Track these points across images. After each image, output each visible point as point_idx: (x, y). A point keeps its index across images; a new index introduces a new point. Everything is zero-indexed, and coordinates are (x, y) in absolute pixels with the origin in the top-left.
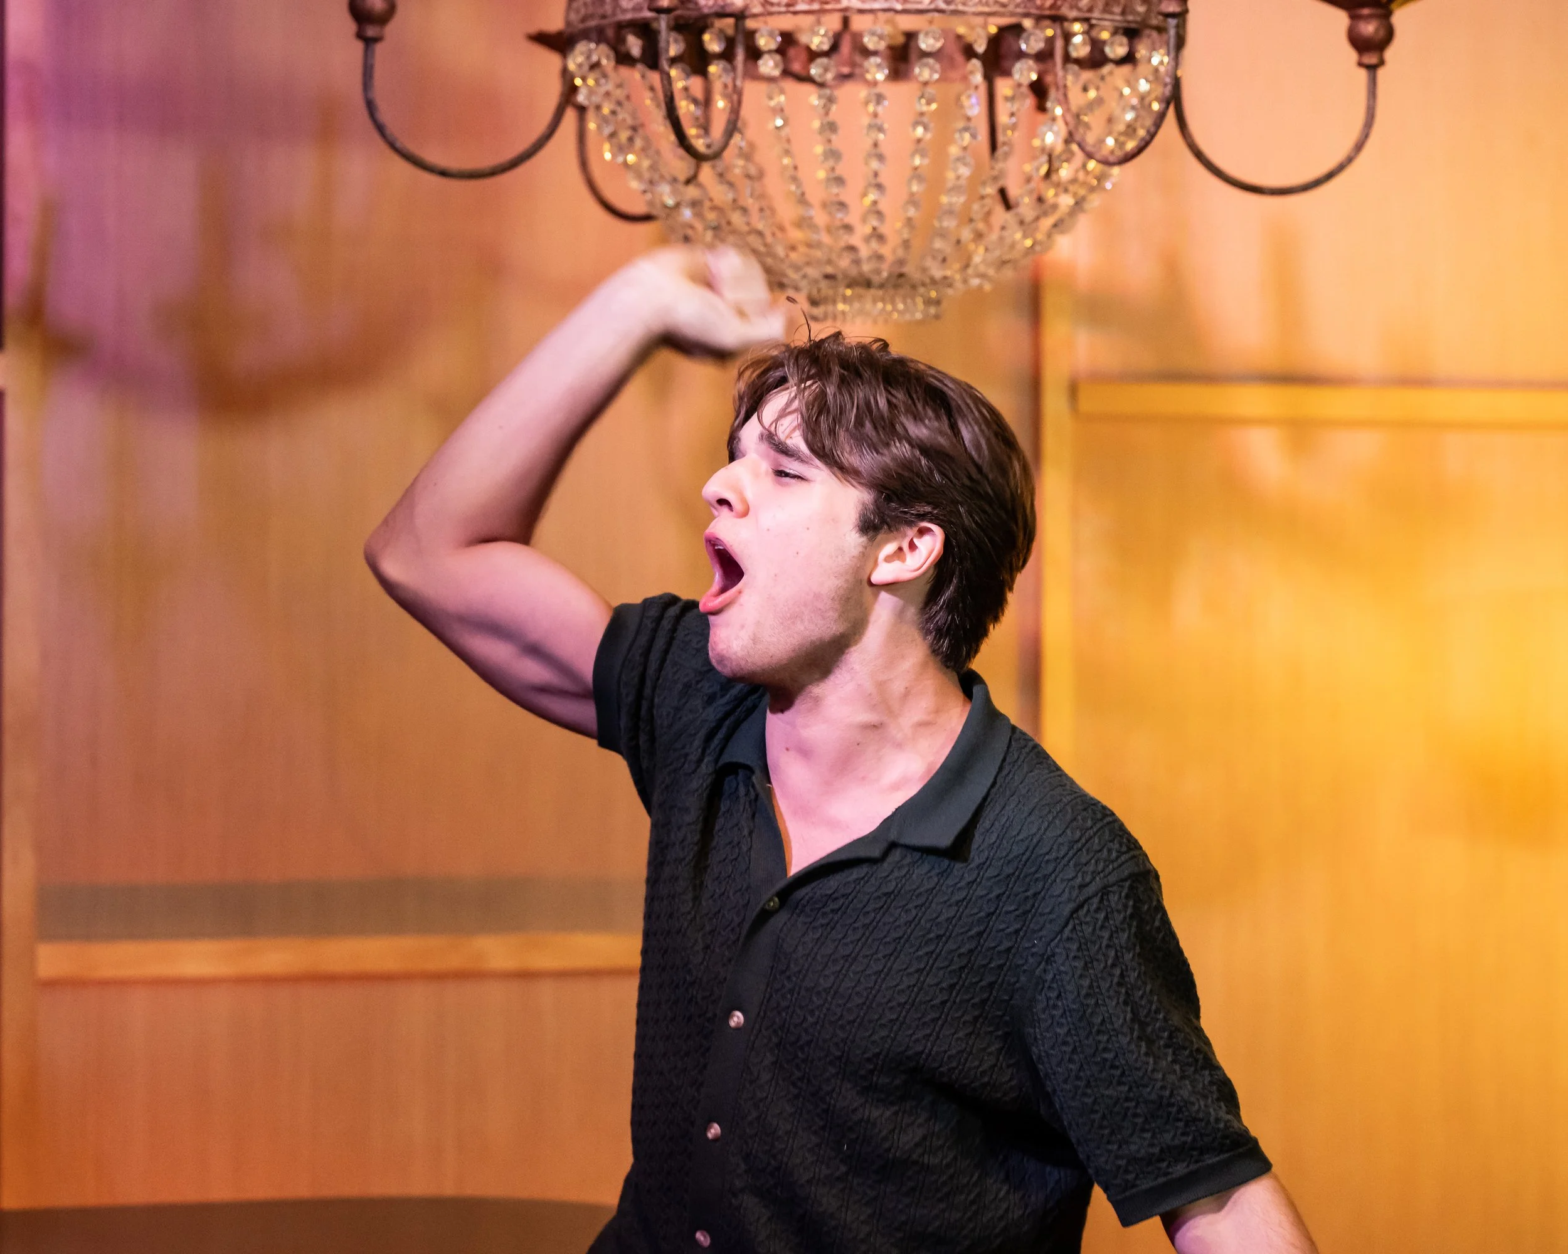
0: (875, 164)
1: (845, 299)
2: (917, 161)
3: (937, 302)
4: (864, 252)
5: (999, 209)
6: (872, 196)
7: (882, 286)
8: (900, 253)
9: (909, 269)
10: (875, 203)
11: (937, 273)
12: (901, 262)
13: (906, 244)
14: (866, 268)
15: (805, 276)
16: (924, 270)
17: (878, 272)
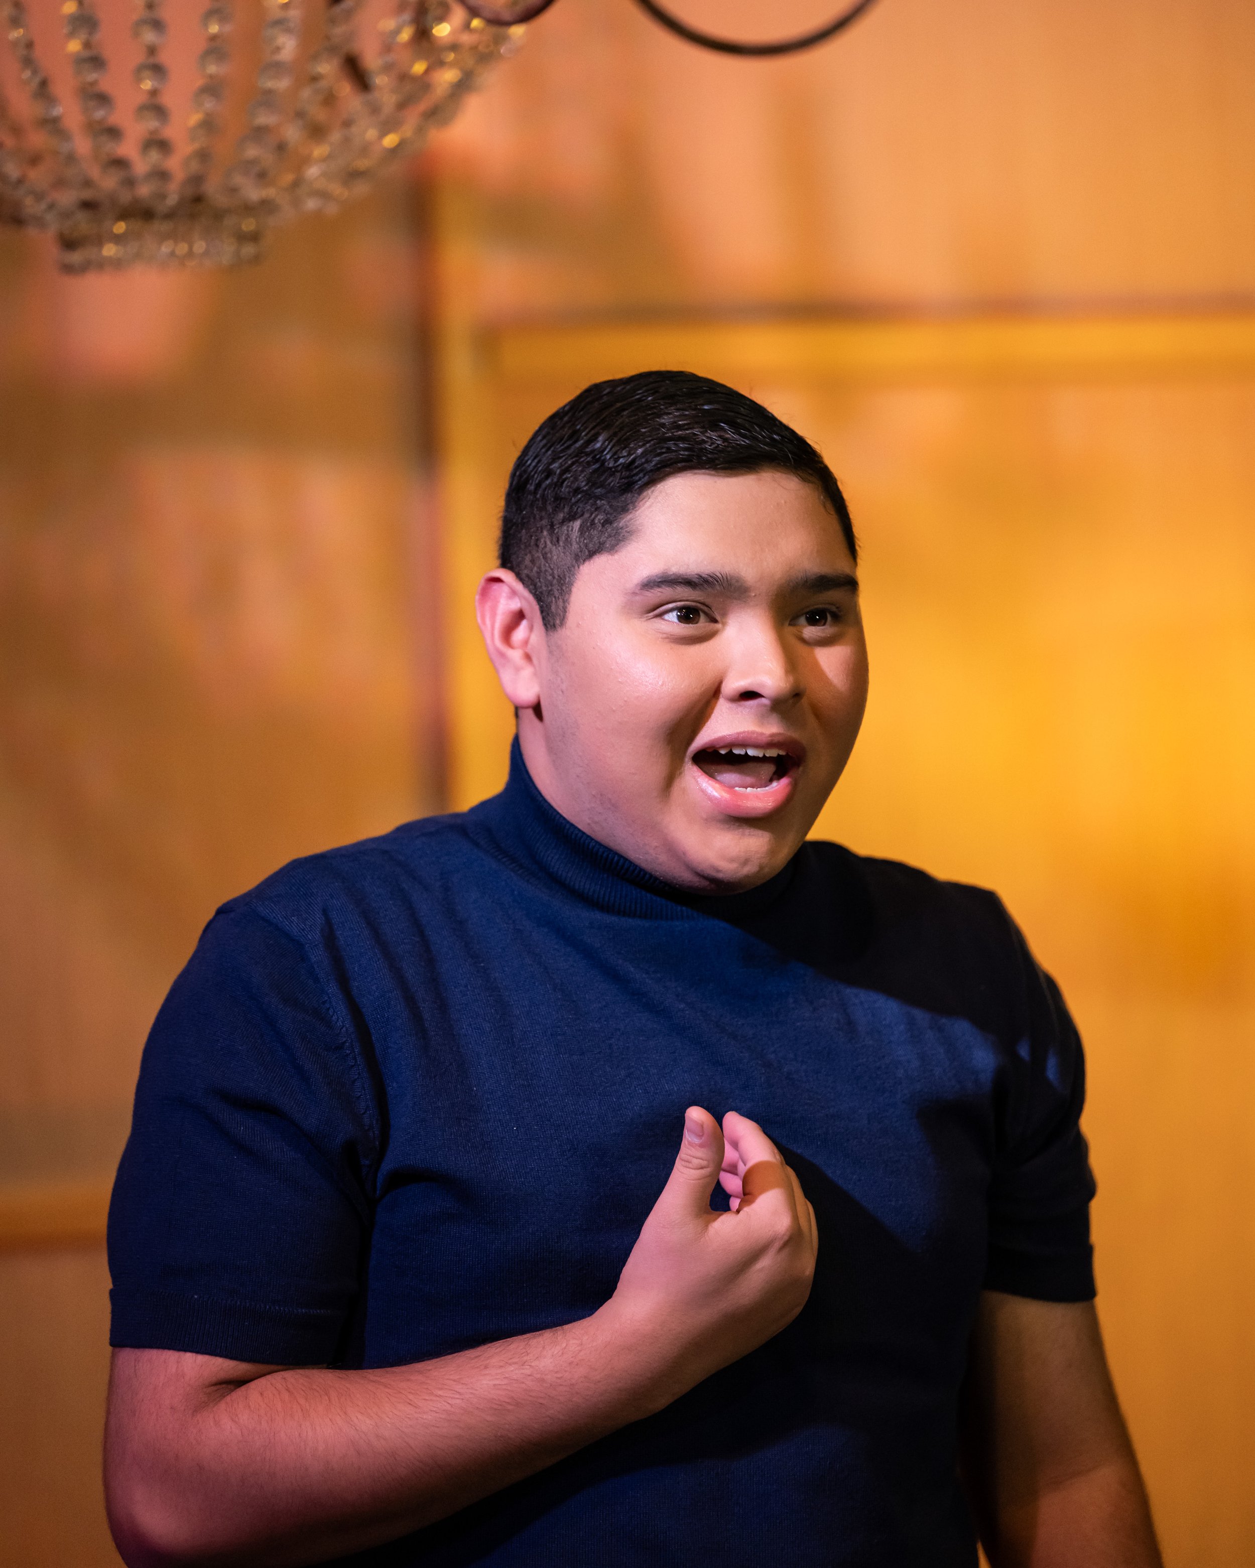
0: (149, 36)
1: (118, 239)
2: (214, 29)
3: (254, 237)
4: (141, 166)
5: (346, 89)
6: (147, 85)
7: (170, 215)
8: (195, 166)
9: (212, 188)
10: (154, 93)
11: (253, 193)
12: (197, 180)
13: (203, 156)
14: (144, 191)
15: (51, 207)
16: (234, 190)
17: (163, 196)
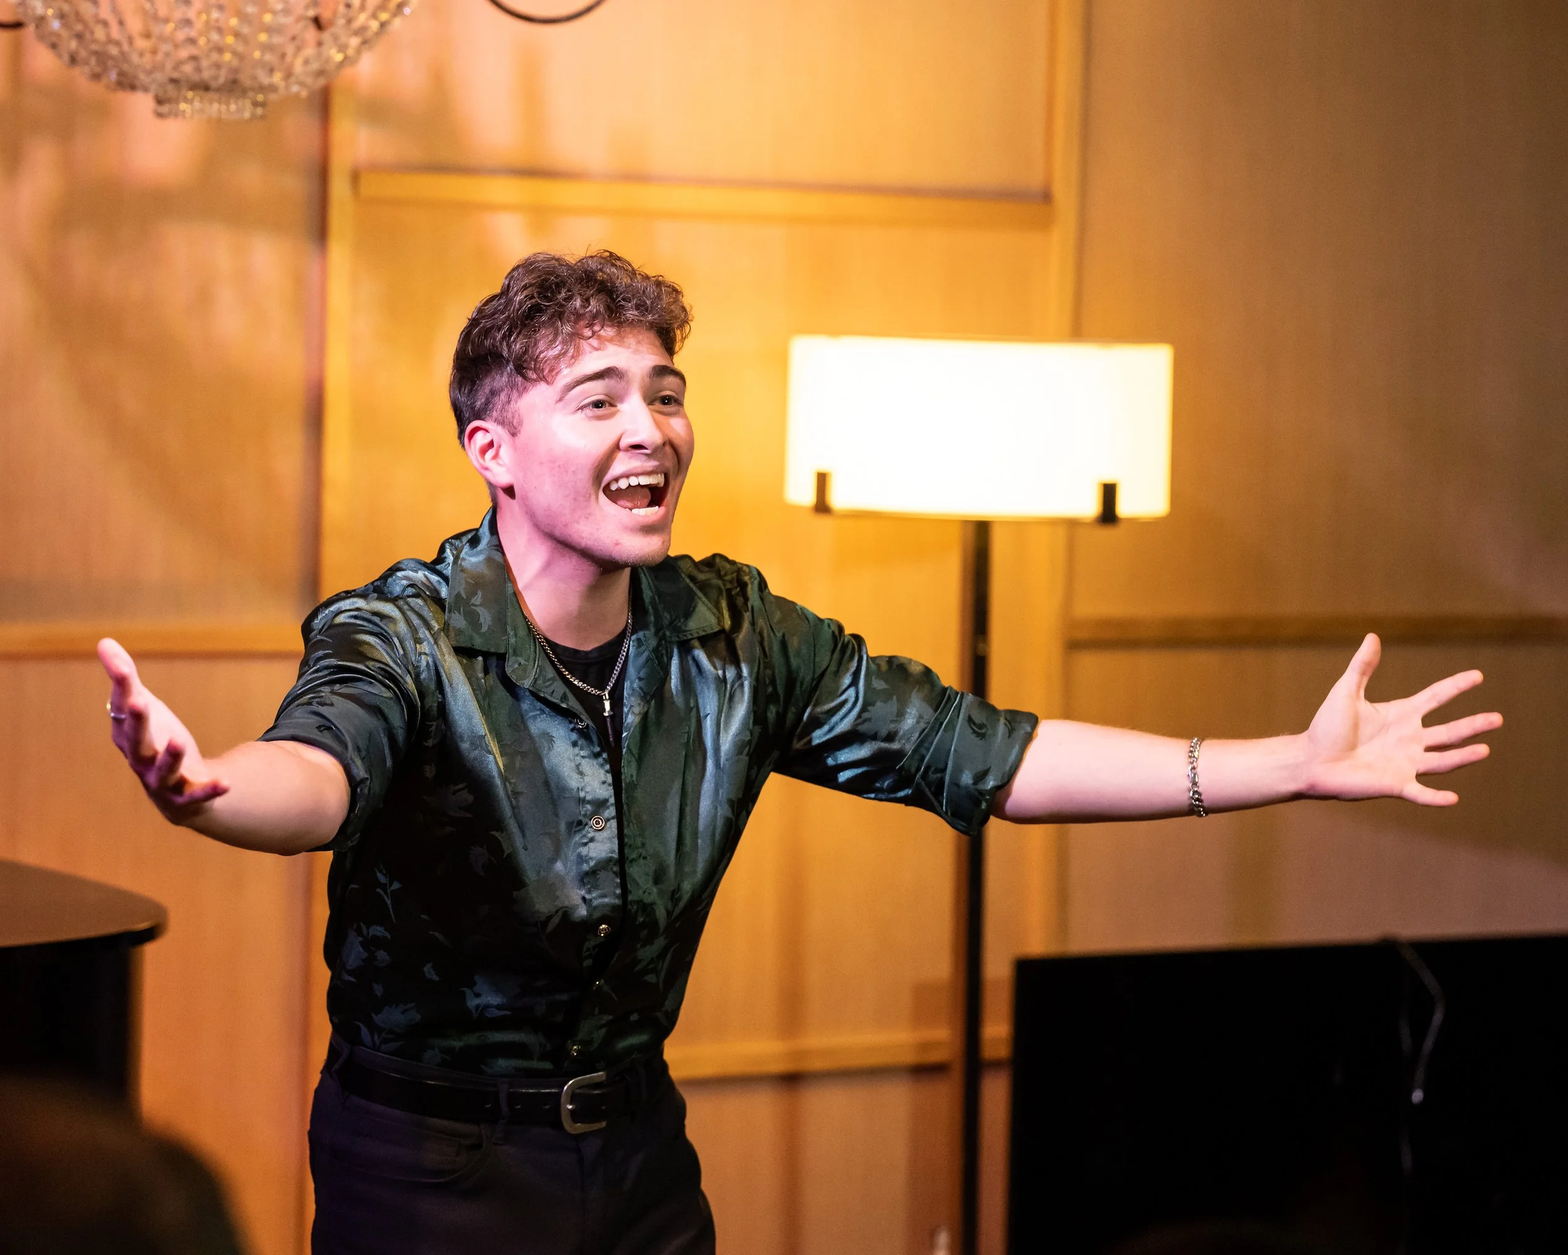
1: (188, 101)
3: (263, 105)
4: (205, 61)
7: (218, 90)
8: (236, 62)
9: (243, 76)
11: (265, 80)
12: (235, 71)
14: (206, 74)
15: (153, 80)
17: (216, 78)
